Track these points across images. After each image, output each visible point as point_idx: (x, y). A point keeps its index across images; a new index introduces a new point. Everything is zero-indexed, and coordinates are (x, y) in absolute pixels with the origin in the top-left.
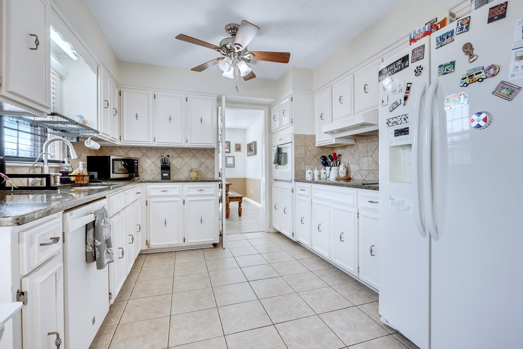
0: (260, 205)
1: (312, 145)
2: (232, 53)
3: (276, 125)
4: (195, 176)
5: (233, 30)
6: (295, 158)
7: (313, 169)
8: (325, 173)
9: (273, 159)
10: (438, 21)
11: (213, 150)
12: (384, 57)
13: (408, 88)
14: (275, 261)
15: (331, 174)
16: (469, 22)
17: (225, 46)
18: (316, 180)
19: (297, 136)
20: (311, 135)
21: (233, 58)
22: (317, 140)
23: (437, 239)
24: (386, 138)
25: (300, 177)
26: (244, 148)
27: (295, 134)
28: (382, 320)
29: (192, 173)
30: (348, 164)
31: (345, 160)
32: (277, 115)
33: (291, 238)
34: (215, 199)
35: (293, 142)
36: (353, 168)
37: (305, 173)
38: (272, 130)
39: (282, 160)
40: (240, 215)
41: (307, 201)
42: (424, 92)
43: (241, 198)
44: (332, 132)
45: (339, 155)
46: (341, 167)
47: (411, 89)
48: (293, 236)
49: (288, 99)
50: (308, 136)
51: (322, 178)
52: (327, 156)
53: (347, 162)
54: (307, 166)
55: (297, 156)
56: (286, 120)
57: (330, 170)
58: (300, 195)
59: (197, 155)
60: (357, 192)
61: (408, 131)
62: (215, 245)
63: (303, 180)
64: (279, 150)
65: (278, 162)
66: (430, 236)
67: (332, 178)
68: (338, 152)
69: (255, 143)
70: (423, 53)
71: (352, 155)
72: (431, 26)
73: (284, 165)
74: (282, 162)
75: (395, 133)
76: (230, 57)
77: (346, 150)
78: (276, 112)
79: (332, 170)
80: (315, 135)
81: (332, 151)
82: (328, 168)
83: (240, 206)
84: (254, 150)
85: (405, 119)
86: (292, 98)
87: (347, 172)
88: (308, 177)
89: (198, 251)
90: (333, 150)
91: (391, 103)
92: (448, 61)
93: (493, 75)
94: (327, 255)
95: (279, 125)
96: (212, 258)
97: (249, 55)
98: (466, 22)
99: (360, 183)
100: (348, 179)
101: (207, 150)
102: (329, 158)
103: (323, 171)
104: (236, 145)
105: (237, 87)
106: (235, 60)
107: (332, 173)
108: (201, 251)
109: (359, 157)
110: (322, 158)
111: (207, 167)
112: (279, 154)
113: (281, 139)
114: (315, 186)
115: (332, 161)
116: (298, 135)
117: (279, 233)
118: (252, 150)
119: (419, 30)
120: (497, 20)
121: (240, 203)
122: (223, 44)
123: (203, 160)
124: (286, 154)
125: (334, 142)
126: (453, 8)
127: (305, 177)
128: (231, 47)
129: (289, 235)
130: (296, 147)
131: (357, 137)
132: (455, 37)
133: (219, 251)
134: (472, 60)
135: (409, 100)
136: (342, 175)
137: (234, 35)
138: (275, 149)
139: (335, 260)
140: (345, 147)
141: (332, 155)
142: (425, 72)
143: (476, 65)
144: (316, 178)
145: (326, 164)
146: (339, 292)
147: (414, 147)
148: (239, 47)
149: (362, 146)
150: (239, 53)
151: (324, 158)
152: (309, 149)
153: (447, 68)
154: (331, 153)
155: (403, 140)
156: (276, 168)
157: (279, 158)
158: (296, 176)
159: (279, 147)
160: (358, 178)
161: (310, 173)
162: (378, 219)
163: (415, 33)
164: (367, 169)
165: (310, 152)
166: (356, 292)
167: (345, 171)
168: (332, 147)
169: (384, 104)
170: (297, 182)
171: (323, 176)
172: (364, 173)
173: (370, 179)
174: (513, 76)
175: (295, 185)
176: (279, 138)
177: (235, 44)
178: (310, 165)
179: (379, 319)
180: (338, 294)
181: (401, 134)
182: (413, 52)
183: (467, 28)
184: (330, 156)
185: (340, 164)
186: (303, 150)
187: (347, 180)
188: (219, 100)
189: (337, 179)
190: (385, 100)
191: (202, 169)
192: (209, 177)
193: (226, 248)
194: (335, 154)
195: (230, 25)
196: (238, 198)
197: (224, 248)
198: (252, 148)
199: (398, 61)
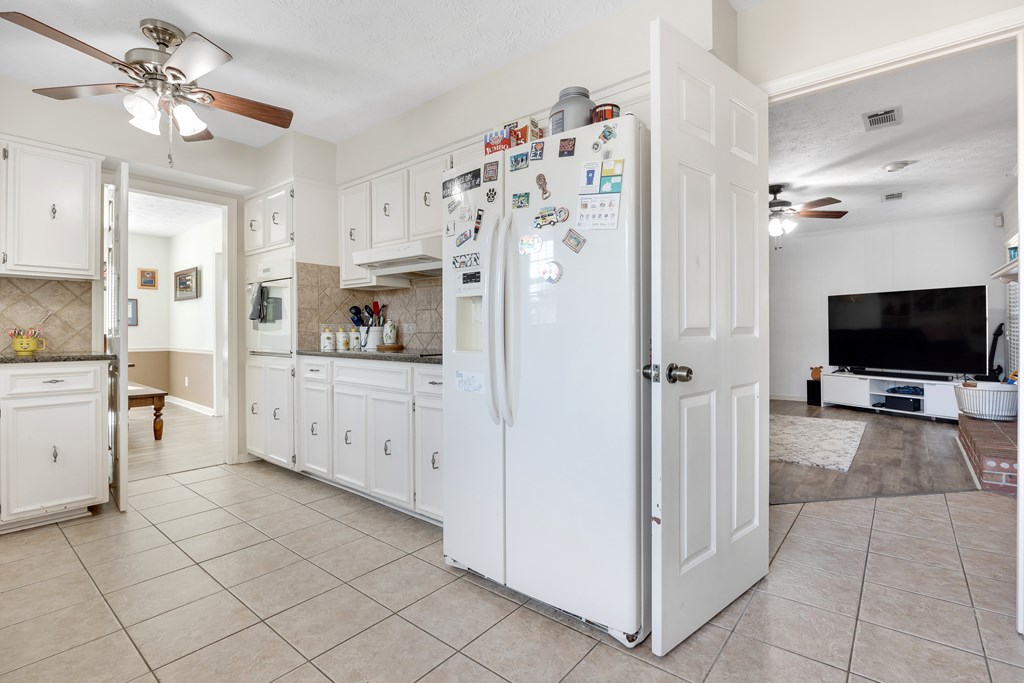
0: (209, 411)
1: (332, 285)
2: (159, 82)
3: (255, 239)
4: (32, 347)
5: (165, 35)
6: (299, 310)
7: (334, 331)
8: (357, 338)
9: (249, 309)
10: (520, 127)
11: (86, 285)
12: (454, 154)
13: (479, 217)
14: (256, 516)
15: (368, 340)
16: (542, 149)
17: (141, 63)
18: (340, 351)
19: (302, 268)
20: (330, 267)
21: (160, 94)
22: (343, 276)
23: (511, 425)
24: (452, 284)
25: (308, 346)
26: (166, 282)
27: (298, 263)
28: (449, 562)
29: (18, 341)
30: (400, 322)
31: (392, 314)
32: (259, 219)
33: (290, 466)
34: (97, 401)
35: (295, 278)
36: (407, 329)
37: (319, 338)
38: (246, 250)
39: (270, 314)
40: (158, 435)
41: (323, 391)
42: (497, 226)
43: (161, 397)
44: (371, 266)
45: (384, 306)
46: (388, 328)
47: (483, 218)
48: (294, 462)
49: (283, 192)
50: (324, 267)
51: (351, 347)
52: (362, 308)
53: (397, 319)
54: (323, 326)
55: (303, 306)
56: (279, 233)
57: (367, 332)
58: (309, 380)
59: (37, 295)
60: (413, 369)
61: (479, 277)
62: (94, 510)
63: (316, 352)
64: (263, 292)
65: (261, 316)
66: (504, 422)
67: (371, 347)
68: (382, 300)
69: (197, 272)
70: (496, 171)
71: (406, 307)
72: (511, 132)
73: (273, 321)
74: (270, 315)
75: (464, 279)
76: (154, 89)
77: (396, 297)
78: (255, 212)
79: (370, 333)
80: (339, 268)
81: (370, 298)
82: (363, 329)
83: (158, 415)
84: (194, 285)
85: (475, 260)
86: (292, 191)
87: (398, 336)
88: (326, 345)
89: (45, 529)
90: (374, 296)
91: (459, 232)
92: (523, 192)
93: (564, 221)
94: (362, 485)
95: (264, 241)
96: (90, 539)
97: (200, 95)
98: (539, 148)
99: (418, 354)
100: (399, 348)
101: (67, 285)
102: (365, 310)
103: (353, 335)
104: (143, 273)
105: (170, 157)
106: (167, 97)
107: (371, 338)
108: (56, 529)
109: (417, 310)
110: (353, 311)
111: (66, 326)
112: (262, 300)
113: (266, 270)
114: (338, 362)
115: (371, 316)
116: (305, 264)
117: (261, 463)
118: (187, 287)
119: (496, 134)
120: (566, 155)
121: (158, 410)
122: (135, 57)
123: (55, 308)
124: (278, 301)
125: (374, 283)
126: (535, 114)
127: (319, 346)
128: (156, 68)
129: (283, 460)
130: (301, 288)
131: (413, 277)
132: (530, 162)
133: (107, 521)
134: (545, 196)
135: (480, 232)
136: (389, 341)
137: (164, 44)
138: (255, 289)
139: (376, 490)
140: (393, 291)
141: (371, 306)
142: (498, 198)
143: (549, 203)
144: (341, 348)
145: (359, 321)
146: (383, 539)
147: (485, 299)
148: (178, 75)
149: (420, 292)
150: (177, 88)
151: (357, 311)
152: (328, 292)
153: (522, 200)
154: (368, 301)
155: (472, 289)
156: (256, 328)
157: (264, 307)
158: (299, 344)
159: (264, 285)
160: (414, 347)
161: (329, 338)
162: (441, 410)
163: (491, 135)
164: (429, 330)
165: (330, 299)
166: (411, 533)
167: (393, 335)
168: (371, 291)
169: (450, 233)
170: (302, 357)
171: (354, 343)
172: (425, 337)
173: (432, 348)
174: (579, 224)
175: (298, 362)
176: (261, 267)
177: (169, 68)
178: (329, 322)
179: (443, 562)
180: (381, 544)
181: (471, 281)
182: (485, 168)
183: (541, 155)
184: (366, 307)
185: (385, 322)
186: (316, 294)
187: (396, 350)
188: (109, 170)
189: (379, 349)
190: (451, 228)
191: (53, 330)
192: (74, 347)
193: (130, 510)
194: (376, 304)
195: (153, 21)
196: (152, 397)
197: (124, 512)
198: (187, 284)
199: (467, 174)
